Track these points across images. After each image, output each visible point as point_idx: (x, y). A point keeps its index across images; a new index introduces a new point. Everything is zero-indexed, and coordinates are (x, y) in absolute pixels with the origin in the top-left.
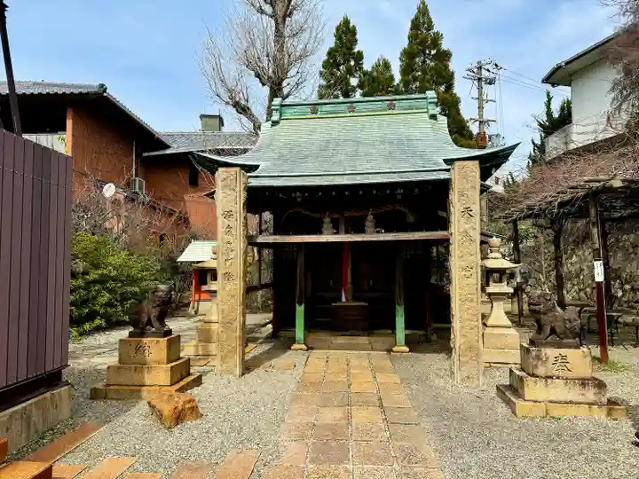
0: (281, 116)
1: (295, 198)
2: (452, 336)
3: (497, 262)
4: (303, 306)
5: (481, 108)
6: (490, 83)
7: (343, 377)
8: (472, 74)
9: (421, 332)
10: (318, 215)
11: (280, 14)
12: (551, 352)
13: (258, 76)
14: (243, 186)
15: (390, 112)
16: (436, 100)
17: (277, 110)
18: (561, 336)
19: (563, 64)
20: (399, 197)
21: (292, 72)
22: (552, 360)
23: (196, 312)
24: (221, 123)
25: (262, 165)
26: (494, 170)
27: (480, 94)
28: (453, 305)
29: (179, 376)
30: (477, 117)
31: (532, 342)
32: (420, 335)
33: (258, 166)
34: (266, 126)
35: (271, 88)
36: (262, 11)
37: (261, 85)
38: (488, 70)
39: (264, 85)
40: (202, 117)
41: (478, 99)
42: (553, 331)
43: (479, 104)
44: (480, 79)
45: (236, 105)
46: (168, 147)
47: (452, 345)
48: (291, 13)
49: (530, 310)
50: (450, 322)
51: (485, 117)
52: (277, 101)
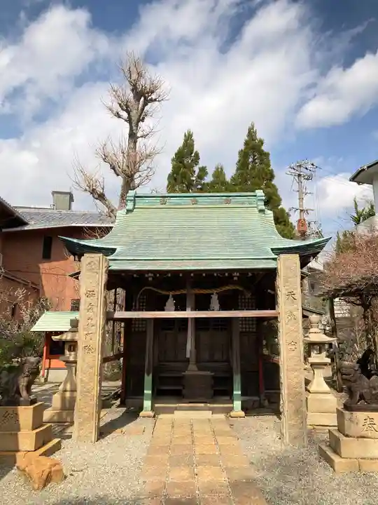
0: (134, 205)
1: (147, 278)
2: (281, 402)
3: (317, 336)
4: (151, 375)
5: (301, 199)
6: (308, 179)
7: (188, 442)
8: (294, 171)
9: (256, 398)
10: (164, 293)
11: (134, 119)
12: (361, 416)
13: (113, 168)
14: (104, 270)
15: (227, 205)
16: (264, 198)
17: (131, 200)
18: (369, 402)
19: (365, 167)
20: (236, 278)
21: (143, 167)
22: (362, 422)
23: (46, 380)
24: (71, 199)
25: (119, 249)
26: (312, 258)
27: (300, 187)
28: (282, 375)
29: (42, 442)
30: (298, 207)
31: (346, 407)
32: (255, 401)
33: (116, 249)
34: (121, 213)
35: (124, 179)
36: (119, 116)
37: (115, 175)
38: (306, 169)
39: (118, 175)
40: (54, 193)
41: (298, 191)
42: (362, 397)
43: (300, 196)
44: (299, 175)
45: (93, 192)
46: (26, 224)
47: (281, 410)
48: (143, 118)
49: (342, 379)
50: (279, 389)
51: (305, 207)
52: (131, 193)
